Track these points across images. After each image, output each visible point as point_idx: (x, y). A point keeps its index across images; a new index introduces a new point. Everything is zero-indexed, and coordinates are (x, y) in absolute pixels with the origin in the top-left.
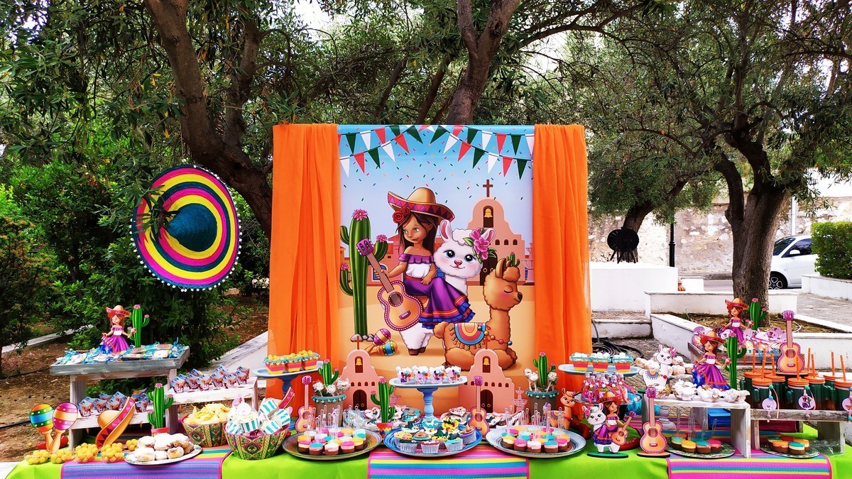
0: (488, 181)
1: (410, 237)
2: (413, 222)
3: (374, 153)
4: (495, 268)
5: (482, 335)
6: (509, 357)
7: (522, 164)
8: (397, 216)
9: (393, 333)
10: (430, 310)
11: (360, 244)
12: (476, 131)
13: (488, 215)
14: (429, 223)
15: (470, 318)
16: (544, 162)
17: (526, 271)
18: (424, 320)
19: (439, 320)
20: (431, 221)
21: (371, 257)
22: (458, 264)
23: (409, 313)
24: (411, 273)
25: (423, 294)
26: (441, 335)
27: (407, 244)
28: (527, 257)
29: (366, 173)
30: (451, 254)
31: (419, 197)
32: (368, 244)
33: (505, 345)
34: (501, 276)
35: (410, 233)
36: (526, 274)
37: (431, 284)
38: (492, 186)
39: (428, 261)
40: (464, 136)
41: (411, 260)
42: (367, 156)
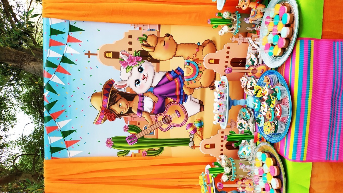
0: (86, 54)
1: (125, 109)
2: (115, 107)
3: (65, 134)
4: (148, 52)
5: (193, 63)
6: (208, 45)
7: (72, 29)
8: (111, 118)
9: (189, 122)
10: (175, 97)
11: (130, 143)
12: (48, 62)
13: (110, 55)
14: (116, 97)
15: (181, 70)
16: (70, 12)
17: (150, 30)
18: (181, 102)
19: (182, 91)
20: (114, 95)
21: (139, 136)
22: (144, 77)
23: (176, 111)
24: (150, 109)
25: (164, 101)
26: (192, 90)
27: (130, 111)
28: (140, 29)
29: (80, 139)
30: (138, 82)
31: (98, 103)
32: (130, 137)
33: (199, 47)
34: (153, 48)
35: (122, 110)
36: (152, 30)
37: (157, 96)
38: (89, 51)
39: (142, 98)
40: (52, 70)
41: (142, 109)
42: (68, 138)
